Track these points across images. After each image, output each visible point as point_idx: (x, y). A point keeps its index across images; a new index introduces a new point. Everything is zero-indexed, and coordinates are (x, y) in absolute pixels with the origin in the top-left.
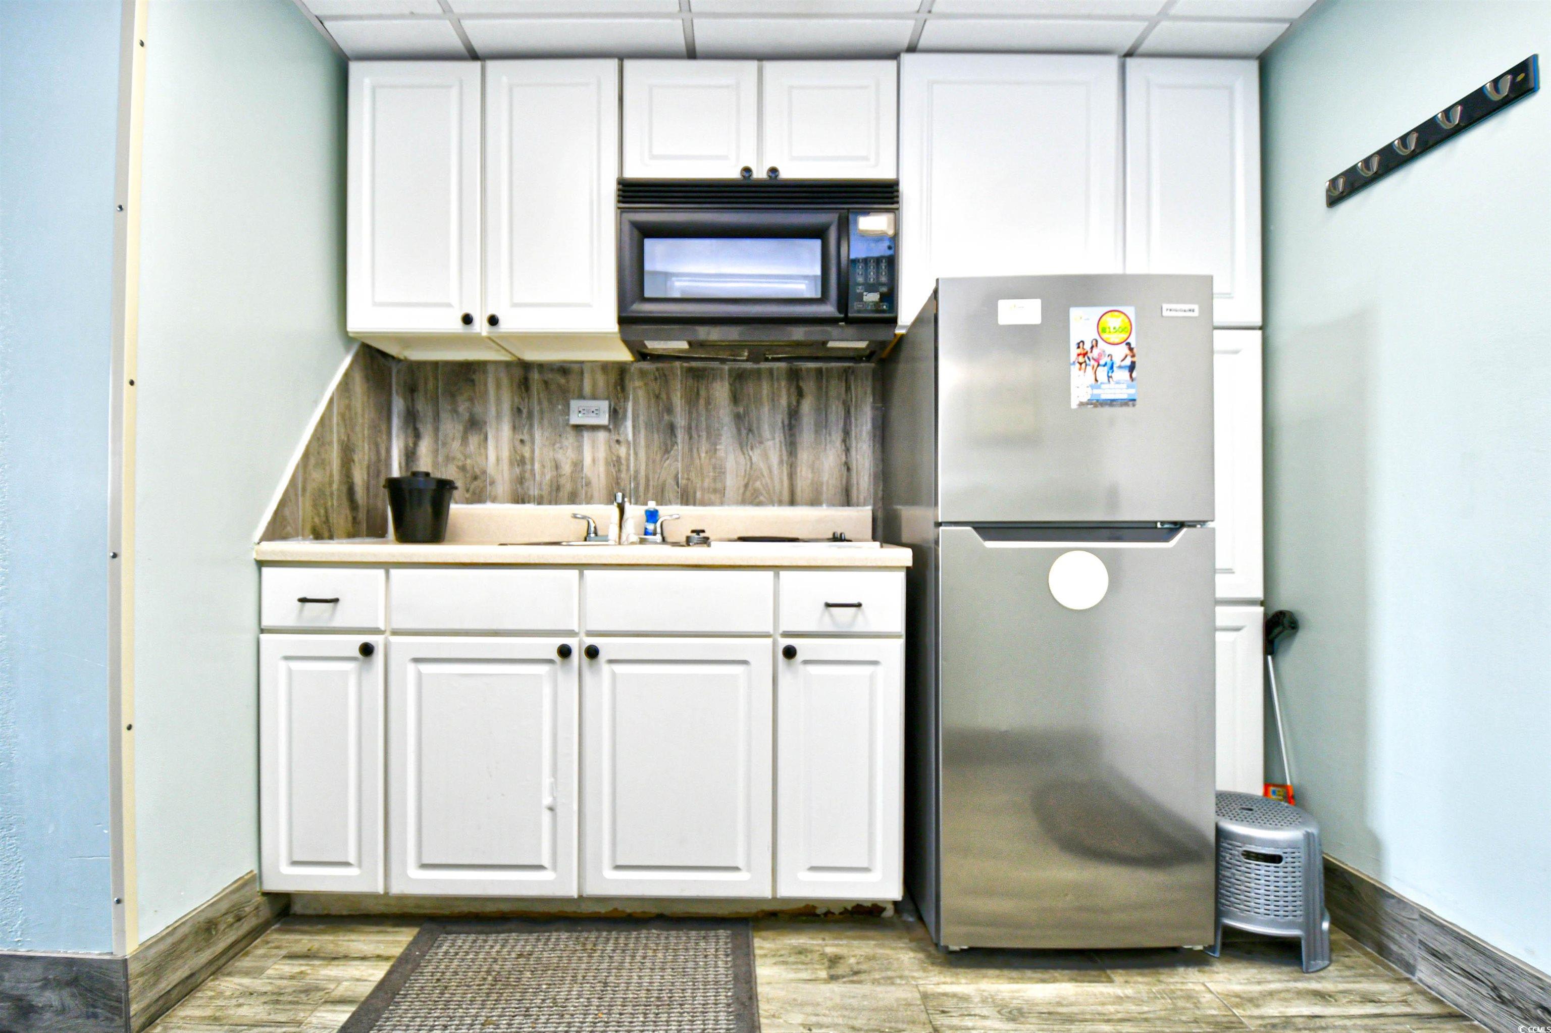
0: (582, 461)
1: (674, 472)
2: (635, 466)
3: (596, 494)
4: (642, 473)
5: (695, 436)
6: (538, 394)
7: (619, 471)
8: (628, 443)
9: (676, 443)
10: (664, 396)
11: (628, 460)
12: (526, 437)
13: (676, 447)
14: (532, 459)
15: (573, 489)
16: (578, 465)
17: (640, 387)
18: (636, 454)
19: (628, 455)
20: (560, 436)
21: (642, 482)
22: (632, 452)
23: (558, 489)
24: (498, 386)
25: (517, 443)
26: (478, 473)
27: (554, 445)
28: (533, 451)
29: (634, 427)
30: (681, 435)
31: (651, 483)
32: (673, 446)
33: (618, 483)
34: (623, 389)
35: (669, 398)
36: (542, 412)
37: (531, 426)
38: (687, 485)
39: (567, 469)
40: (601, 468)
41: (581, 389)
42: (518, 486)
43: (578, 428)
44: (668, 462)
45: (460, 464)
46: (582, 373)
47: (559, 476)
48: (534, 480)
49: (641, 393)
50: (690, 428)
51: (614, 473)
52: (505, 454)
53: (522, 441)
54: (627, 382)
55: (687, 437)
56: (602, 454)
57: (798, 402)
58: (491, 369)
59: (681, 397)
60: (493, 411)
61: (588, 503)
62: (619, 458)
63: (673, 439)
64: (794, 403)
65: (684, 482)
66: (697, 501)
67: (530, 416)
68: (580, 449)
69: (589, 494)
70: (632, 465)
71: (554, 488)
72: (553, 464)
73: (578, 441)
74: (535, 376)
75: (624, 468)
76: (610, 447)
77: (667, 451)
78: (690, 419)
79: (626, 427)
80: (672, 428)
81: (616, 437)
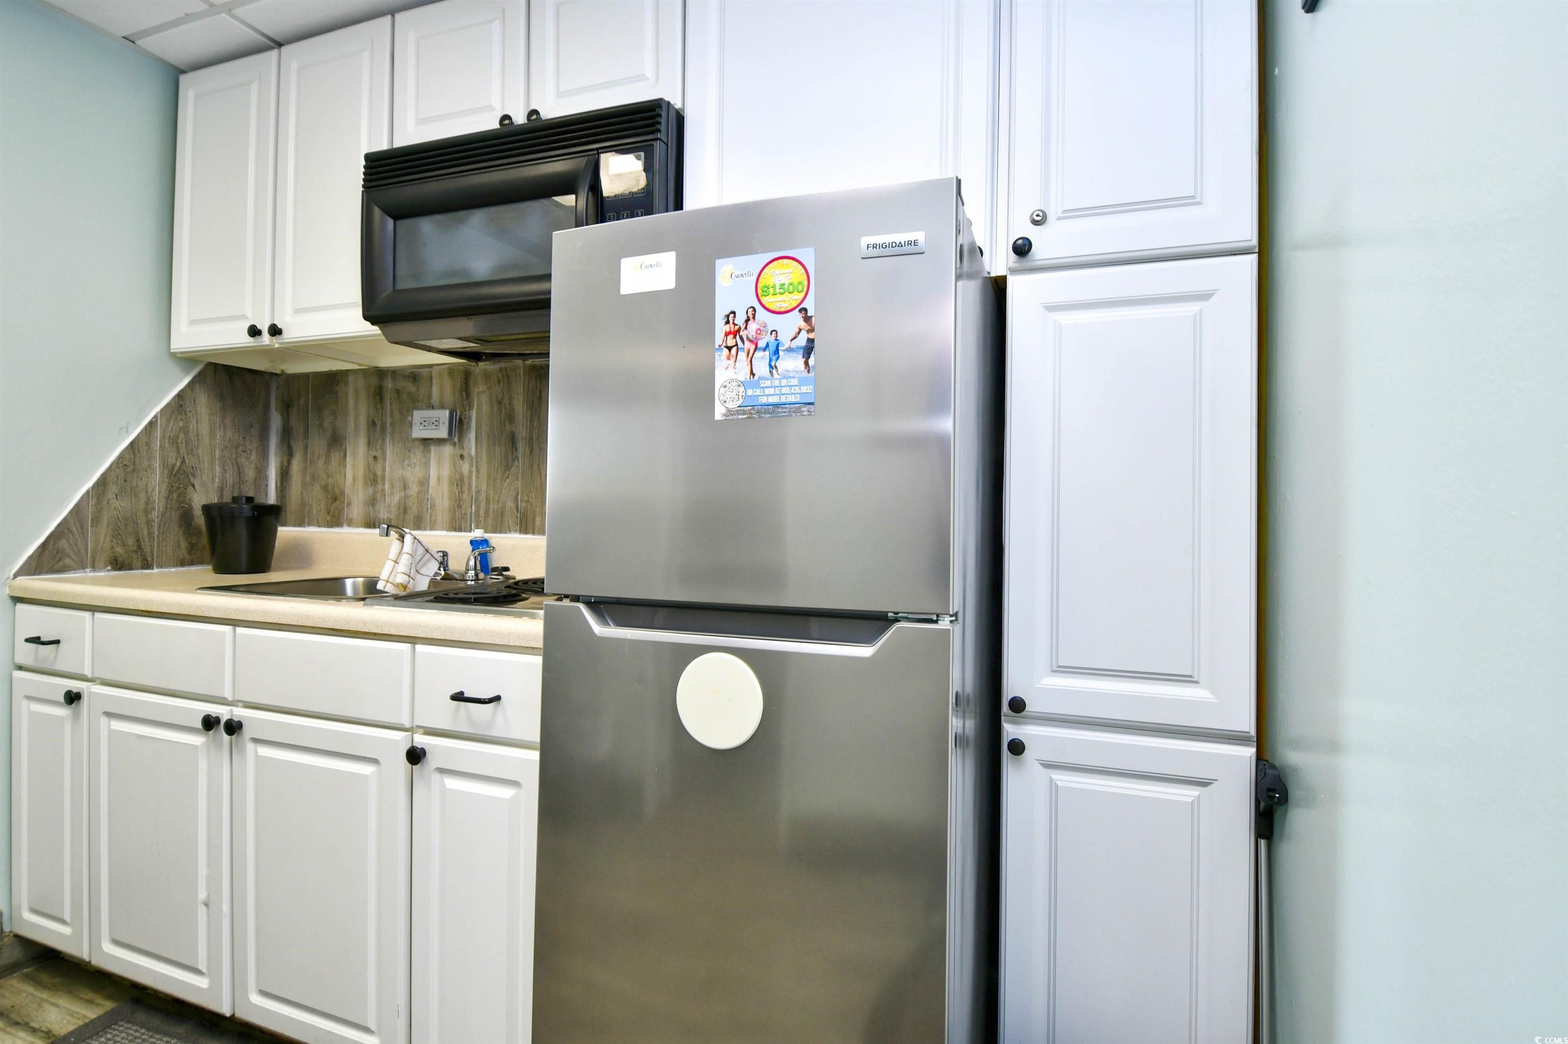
0: (428, 480)
1: (515, 493)
2: (476, 486)
3: (439, 518)
4: (483, 496)
5: (536, 447)
6: (391, 404)
7: (462, 492)
8: (471, 457)
9: (517, 457)
10: (506, 401)
11: (470, 477)
12: (378, 454)
13: (516, 463)
14: (383, 478)
15: (419, 511)
16: (424, 483)
17: (484, 392)
18: (478, 471)
19: (471, 472)
20: (409, 451)
21: (483, 505)
22: (474, 469)
23: (405, 511)
24: (357, 399)
25: (371, 460)
26: (338, 493)
27: (403, 461)
28: (384, 470)
29: (477, 439)
30: (521, 446)
31: (491, 507)
32: (513, 460)
33: (460, 506)
34: (468, 395)
35: (510, 404)
36: (393, 424)
37: (384, 440)
38: (526, 508)
39: (414, 489)
40: (445, 488)
41: (430, 396)
42: (371, 508)
43: (426, 442)
44: (508, 480)
45: (323, 483)
46: (431, 378)
47: (407, 497)
48: (385, 501)
49: (484, 399)
50: (531, 439)
51: (457, 494)
52: (361, 471)
53: (375, 457)
54: (471, 384)
55: (528, 451)
56: (446, 471)
58: (351, 379)
59: (524, 402)
60: (351, 426)
61: (432, 529)
62: (462, 475)
63: (515, 454)
65: (524, 505)
66: (536, 529)
67: (383, 430)
68: (427, 465)
69: (433, 518)
70: (474, 484)
71: (402, 511)
72: (402, 483)
73: (425, 456)
74: (389, 384)
75: (466, 487)
76: (455, 464)
77: (508, 468)
78: (532, 427)
79: (470, 441)
80: (513, 439)
81: (459, 452)
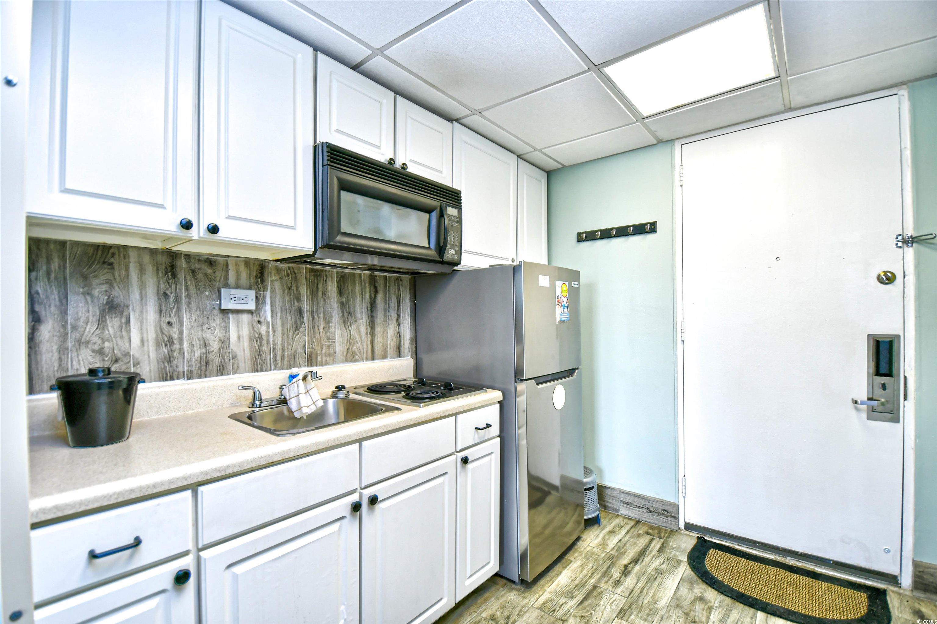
0: (229, 339)
1: (303, 344)
2: (274, 341)
3: (242, 365)
4: (279, 346)
5: (316, 317)
6: (186, 280)
7: (261, 345)
8: (268, 323)
9: (304, 322)
10: (294, 288)
11: (268, 335)
12: (174, 320)
13: (303, 326)
14: (181, 340)
15: (221, 362)
16: (225, 342)
17: (276, 280)
18: (274, 331)
19: (268, 332)
20: (208, 318)
21: (279, 353)
22: (271, 330)
23: (207, 363)
24: (141, 272)
25: (165, 326)
26: (119, 355)
27: (202, 326)
28: (181, 333)
29: (272, 310)
30: (306, 317)
31: (286, 353)
32: (301, 324)
33: (260, 355)
34: (263, 281)
35: (297, 289)
36: (189, 297)
37: (179, 310)
38: (311, 352)
39: (215, 346)
40: (246, 343)
41: (226, 278)
42: (166, 364)
43: (225, 312)
44: (298, 336)
45: (96, 347)
46: (227, 265)
47: (207, 353)
48: (184, 358)
49: (277, 285)
50: (313, 312)
51: (257, 348)
52: (151, 335)
53: (169, 323)
54: (266, 274)
55: (311, 319)
56: (246, 331)
57: (375, 296)
58: (132, 253)
59: (307, 290)
60: (135, 295)
61: (235, 373)
62: (260, 336)
63: (302, 320)
64: (373, 296)
65: (310, 350)
66: (318, 364)
67: (178, 300)
68: (226, 328)
69: (235, 366)
70: (271, 340)
71: (203, 363)
72: (202, 342)
73: (225, 322)
74: (182, 263)
75: (264, 342)
76: (253, 327)
77: (297, 329)
78: (313, 304)
79: (265, 311)
80: (300, 311)
81: (257, 319)
